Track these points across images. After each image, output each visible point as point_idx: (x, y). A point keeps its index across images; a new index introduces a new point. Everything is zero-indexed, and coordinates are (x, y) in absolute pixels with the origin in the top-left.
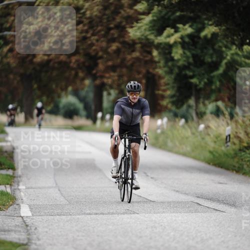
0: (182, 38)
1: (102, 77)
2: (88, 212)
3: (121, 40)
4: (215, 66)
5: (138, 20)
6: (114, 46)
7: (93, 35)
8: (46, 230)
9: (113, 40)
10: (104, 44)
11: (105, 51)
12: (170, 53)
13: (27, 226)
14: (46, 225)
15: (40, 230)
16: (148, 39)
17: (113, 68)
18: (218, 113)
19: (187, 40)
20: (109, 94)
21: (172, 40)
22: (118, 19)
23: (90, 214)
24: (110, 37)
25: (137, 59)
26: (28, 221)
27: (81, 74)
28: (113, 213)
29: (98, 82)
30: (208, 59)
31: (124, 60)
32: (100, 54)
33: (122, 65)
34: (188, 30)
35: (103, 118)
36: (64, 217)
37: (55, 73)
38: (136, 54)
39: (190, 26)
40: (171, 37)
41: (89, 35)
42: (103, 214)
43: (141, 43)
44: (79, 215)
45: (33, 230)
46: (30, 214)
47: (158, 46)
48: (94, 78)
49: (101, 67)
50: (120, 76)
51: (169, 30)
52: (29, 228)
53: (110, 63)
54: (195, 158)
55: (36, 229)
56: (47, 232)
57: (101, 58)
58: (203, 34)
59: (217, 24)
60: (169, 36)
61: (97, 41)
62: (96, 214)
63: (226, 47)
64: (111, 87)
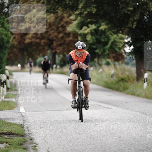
0: (91, 31)
1: (55, 49)
2: (50, 109)
3: (64, 32)
4: (106, 43)
5: (71, 23)
6: (61, 35)
7: (51, 30)
8: (32, 118)
9: (60, 32)
10: (56, 34)
11: (57, 37)
12: (85, 38)
13: (23, 116)
14: (31, 116)
15: (29, 118)
16: (75, 32)
17: (60, 45)
19: (93, 31)
20: (59, 56)
21: (86, 32)
22: (62, 23)
23: (51, 111)
24: (58, 31)
25: (71, 40)
26: (24, 114)
27: (46, 48)
28: (61, 110)
29: (54, 51)
30: (103, 40)
31: (65, 41)
32: (55, 38)
33: (64, 43)
34: (93, 27)
35: (56, 67)
36: (39, 112)
37: (34, 47)
38: (71, 38)
39: (95, 25)
40: (86, 30)
41: (49, 30)
42: (57, 110)
43: (73, 33)
44: (46, 111)
45: (26, 118)
46: (24, 111)
47: (80, 35)
48: (52, 49)
49: (55, 44)
50: (64, 49)
51: (85, 28)
52: (24, 117)
53: (59, 43)
54: (98, 85)
55: (27, 118)
56: (32, 119)
57: (55, 40)
58: (100, 28)
59: (107, 24)
61: (53, 33)
62: (54, 110)
63: (111, 34)
64: (60, 53)
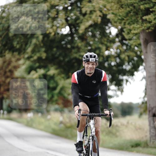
5: (19, 67)
6: (8, 80)
9: (7, 77)
10: (3, 79)
11: (4, 82)
18: (56, 110)
22: (10, 67)
35: (3, 113)
49: (2, 89)
51: (33, 72)
53: (6, 87)
60: (33, 74)
63: (60, 79)
